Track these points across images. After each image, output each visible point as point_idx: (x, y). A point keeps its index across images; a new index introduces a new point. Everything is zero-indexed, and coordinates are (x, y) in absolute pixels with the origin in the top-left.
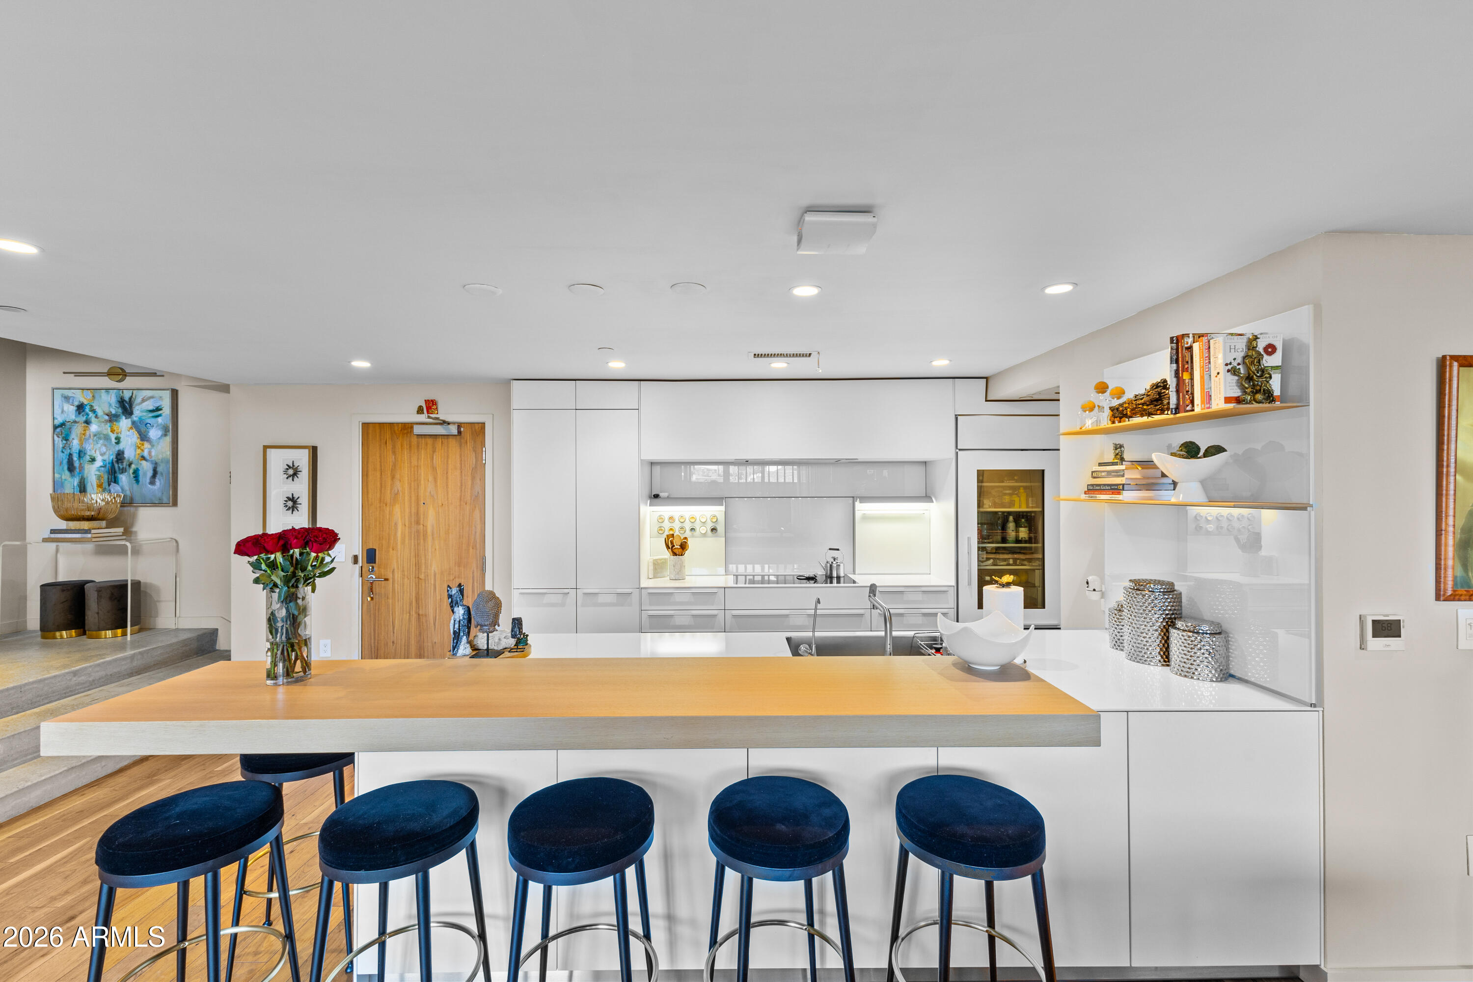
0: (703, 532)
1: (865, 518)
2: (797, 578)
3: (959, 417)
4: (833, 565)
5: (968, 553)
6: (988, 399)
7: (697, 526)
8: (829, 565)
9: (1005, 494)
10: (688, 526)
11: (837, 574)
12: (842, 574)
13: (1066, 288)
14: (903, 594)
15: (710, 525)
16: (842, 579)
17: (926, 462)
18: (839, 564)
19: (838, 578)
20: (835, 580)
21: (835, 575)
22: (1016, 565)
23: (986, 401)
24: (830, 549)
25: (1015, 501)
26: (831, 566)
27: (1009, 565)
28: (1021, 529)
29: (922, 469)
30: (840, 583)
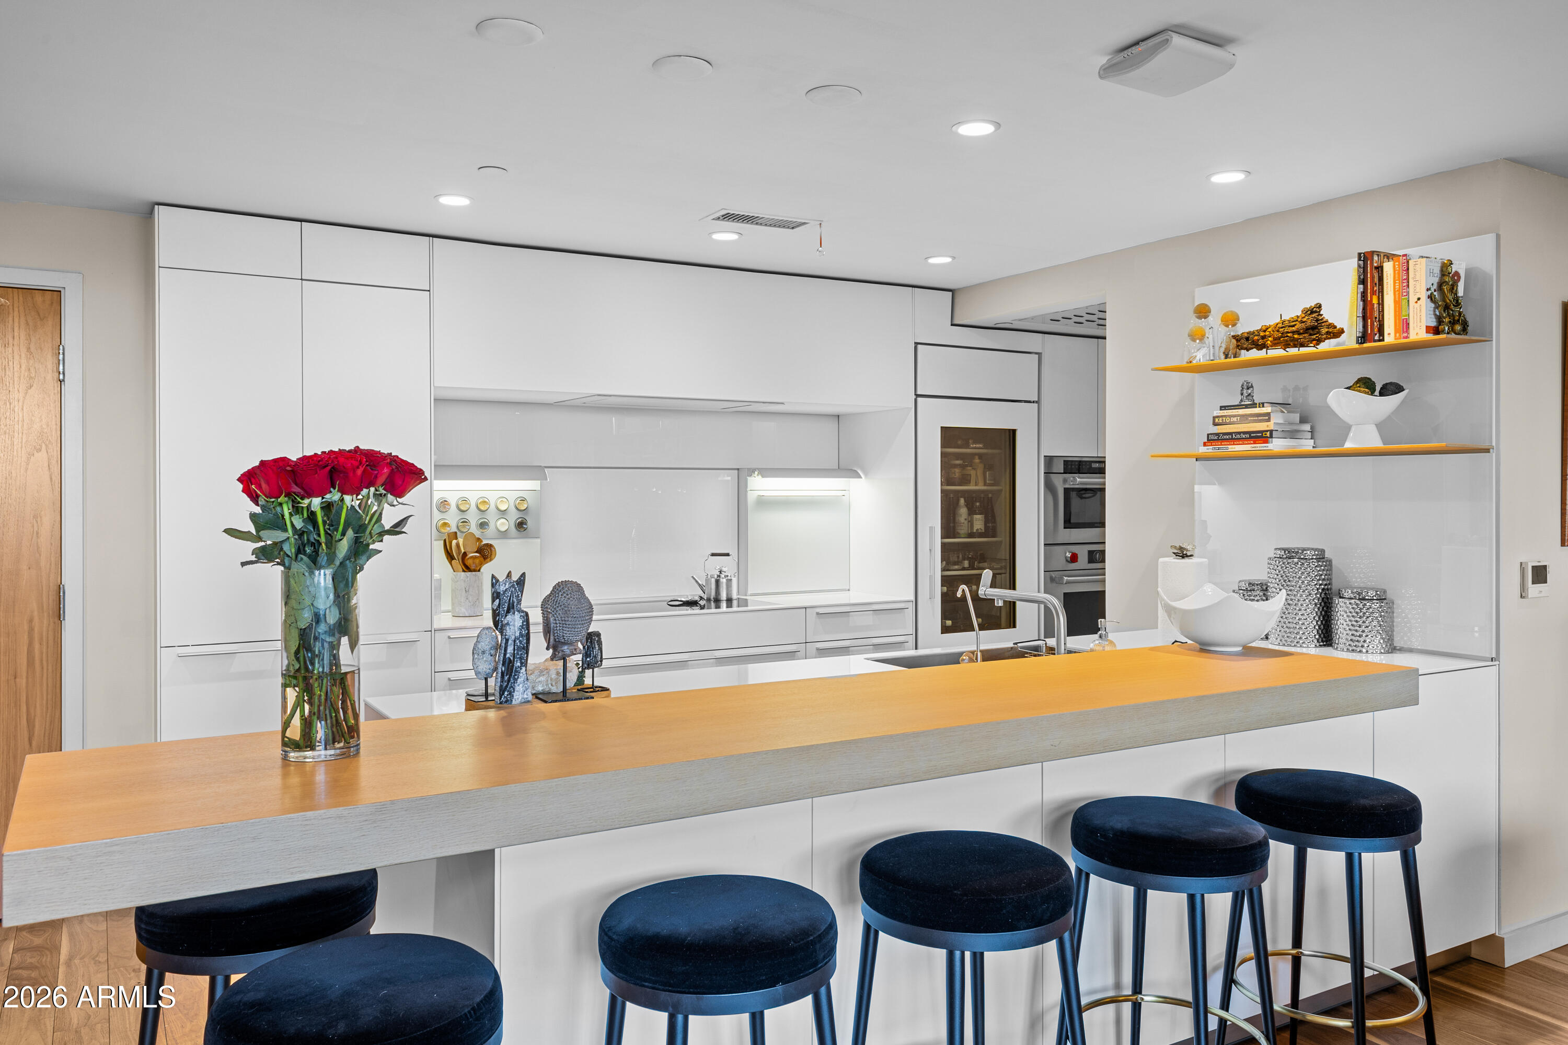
0: (503, 529)
1: (764, 503)
2: (668, 605)
3: (919, 346)
4: (721, 580)
5: (930, 550)
6: (956, 322)
7: (491, 517)
8: (713, 581)
9: (955, 466)
10: (473, 519)
11: (727, 595)
12: (735, 596)
13: (1237, 177)
14: (849, 616)
15: (514, 516)
16: (735, 603)
17: (838, 416)
18: (729, 578)
19: (729, 601)
20: (724, 604)
21: (724, 596)
22: (973, 569)
23: (952, 325)
24: (713, 555)
25: (971, 475)
26: (717, 582)
27: (964, 569)
28: (976, 517)
29: (832, 425)
30: (731, 607)
